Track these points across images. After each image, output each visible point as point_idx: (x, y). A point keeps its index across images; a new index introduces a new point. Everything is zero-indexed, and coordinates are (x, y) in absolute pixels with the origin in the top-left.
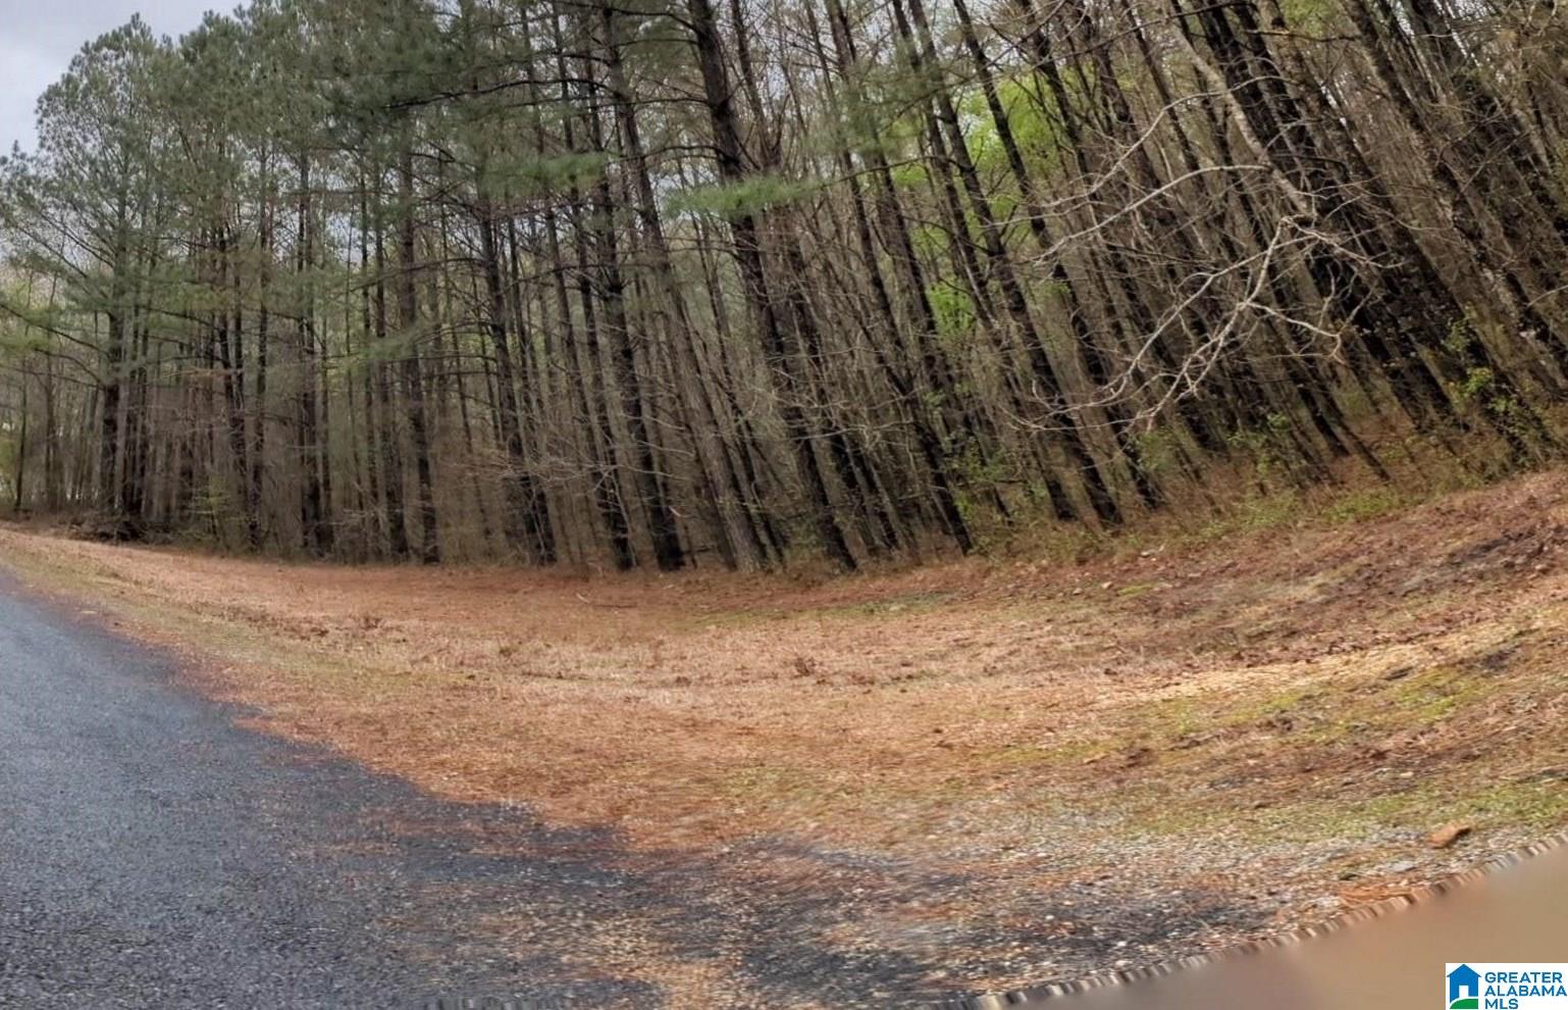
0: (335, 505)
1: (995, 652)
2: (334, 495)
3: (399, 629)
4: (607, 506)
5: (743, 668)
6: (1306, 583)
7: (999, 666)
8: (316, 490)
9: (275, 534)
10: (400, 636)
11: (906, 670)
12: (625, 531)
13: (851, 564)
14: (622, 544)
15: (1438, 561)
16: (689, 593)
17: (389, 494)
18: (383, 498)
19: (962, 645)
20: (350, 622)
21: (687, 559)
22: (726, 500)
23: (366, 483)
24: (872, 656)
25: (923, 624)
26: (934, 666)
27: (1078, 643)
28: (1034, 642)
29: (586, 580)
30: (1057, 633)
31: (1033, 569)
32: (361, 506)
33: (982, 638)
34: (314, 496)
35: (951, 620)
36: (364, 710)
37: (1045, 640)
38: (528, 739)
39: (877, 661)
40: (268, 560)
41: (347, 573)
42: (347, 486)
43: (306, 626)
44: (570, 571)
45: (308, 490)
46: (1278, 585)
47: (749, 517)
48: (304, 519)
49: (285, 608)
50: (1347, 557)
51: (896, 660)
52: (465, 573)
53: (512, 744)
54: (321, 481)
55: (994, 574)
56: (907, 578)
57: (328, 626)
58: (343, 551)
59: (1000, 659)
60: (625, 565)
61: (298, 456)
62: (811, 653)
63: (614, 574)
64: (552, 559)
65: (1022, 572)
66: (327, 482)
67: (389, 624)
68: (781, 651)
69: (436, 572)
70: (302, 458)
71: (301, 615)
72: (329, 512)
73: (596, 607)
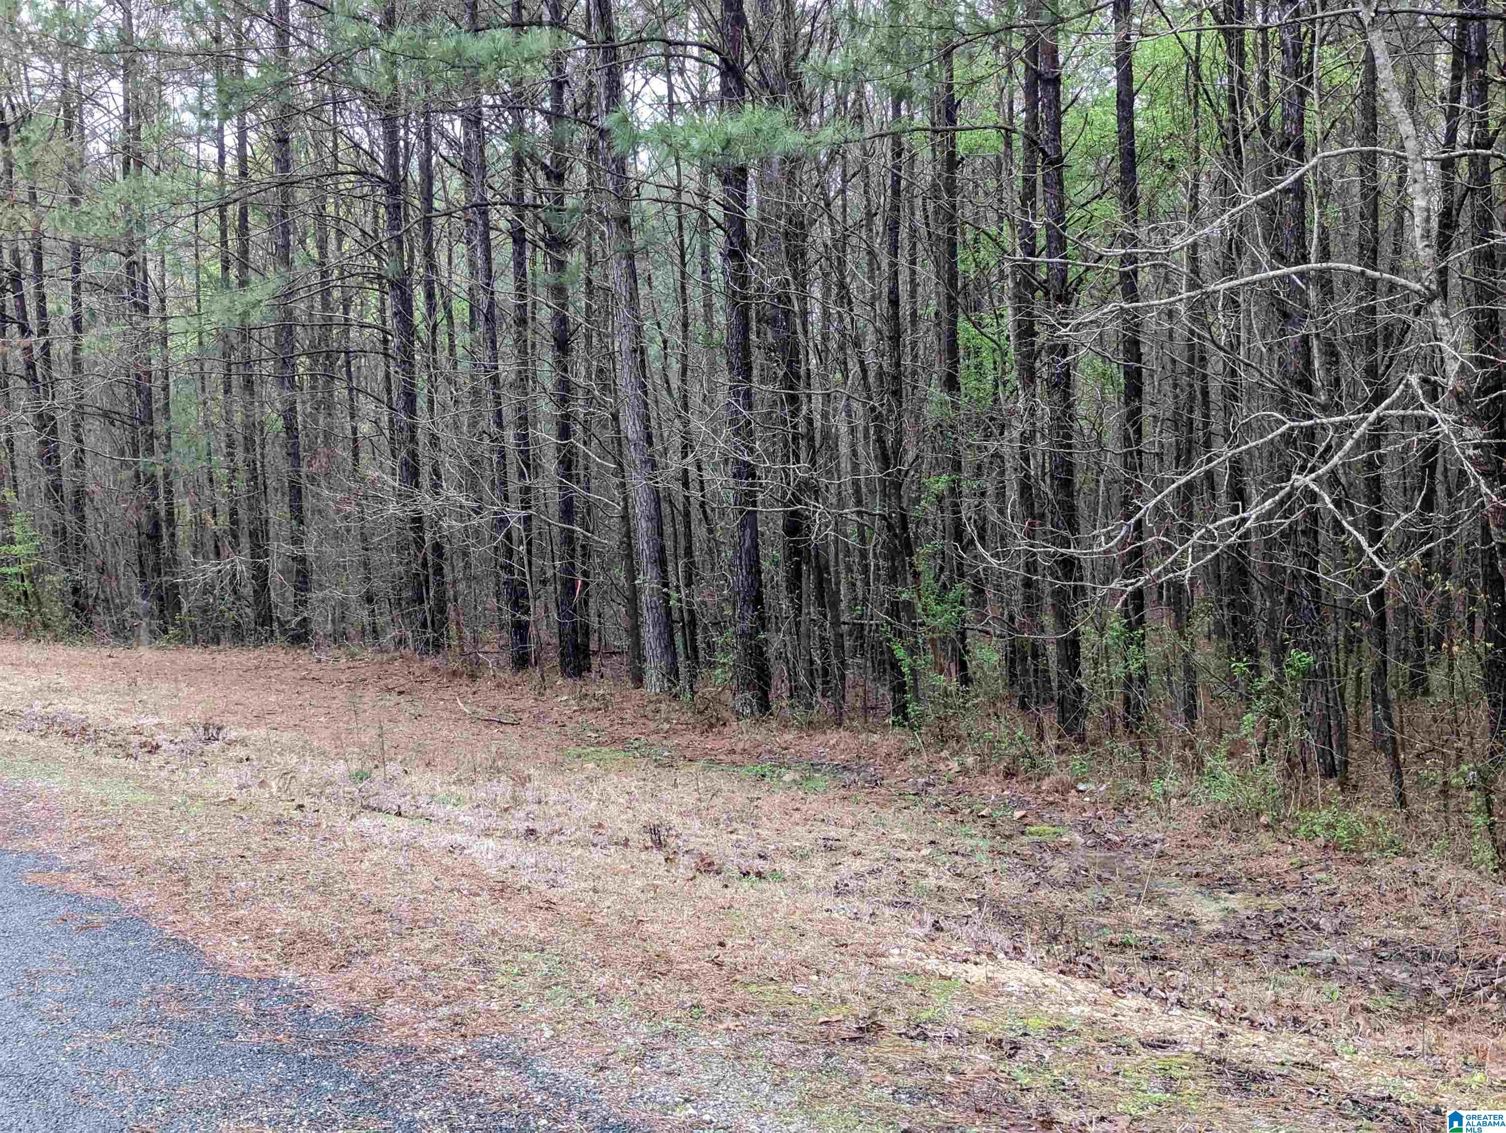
0: (185, 552)
1: (857, 865)
2: (180, 534)
3: (243, 742)
4: (509, 569)
5: (600, 825)
6: (1217, 899)
7: (852, 884)
8: (157, 526)
9: (106, 600)
10: (242, 752)
11: (759, 864)
12: (527, 612)
13: (764, 705)
14: (521, 629)
15: (1367, 943)
16: (582, 710)
17: (253, 534)
18: (245, 542)
19: (830, 847)
20: (186, 733)
21: (595, 662)
22: (647, 580)
23: (223, 519)
24: (734, 837)
25: (804, 808)
26: (787, 866)
27: (942, 883)
28: (901, 866)
29: (473, 677)
30: (929, 861)
31: (954, 765)
32: (218, 554)
33: (853, 845)
34: (155, 536)
35: (838, 810)
36: (171, 854)
37: (913, 866)
38: (332, 893)
39: (737, 844)
40: (95, 640)
41: (195, 656)
42: (199, 524)
43: (135, 740)
44: (456, 665)
45: (147, 528)
46: (1190, 888)
47: (669, 611)
48: (143, 574)
49: (110, 713)
50: (1280, 888)
51: (755, 847)
52: (337, 660)
53: (313, 899)
54: (163, 513)
55: (911, 760)
56: (820, 738)
57: (161, 738)
58: (193, 626)
59: (859, 876)
60: (522, 661)
61: (131, 473)
62: (676, 820)
63: (506, 675)
64: (437, 646)
65: (942, 767)
66: (170, 513)
67: (233, 735)
68: (647, 812)
69: (304, 657)
70: (137, 476)
71: (128, 721)
72: (174, 561)
73: (475, 719)
